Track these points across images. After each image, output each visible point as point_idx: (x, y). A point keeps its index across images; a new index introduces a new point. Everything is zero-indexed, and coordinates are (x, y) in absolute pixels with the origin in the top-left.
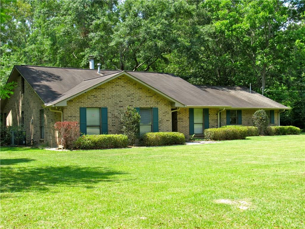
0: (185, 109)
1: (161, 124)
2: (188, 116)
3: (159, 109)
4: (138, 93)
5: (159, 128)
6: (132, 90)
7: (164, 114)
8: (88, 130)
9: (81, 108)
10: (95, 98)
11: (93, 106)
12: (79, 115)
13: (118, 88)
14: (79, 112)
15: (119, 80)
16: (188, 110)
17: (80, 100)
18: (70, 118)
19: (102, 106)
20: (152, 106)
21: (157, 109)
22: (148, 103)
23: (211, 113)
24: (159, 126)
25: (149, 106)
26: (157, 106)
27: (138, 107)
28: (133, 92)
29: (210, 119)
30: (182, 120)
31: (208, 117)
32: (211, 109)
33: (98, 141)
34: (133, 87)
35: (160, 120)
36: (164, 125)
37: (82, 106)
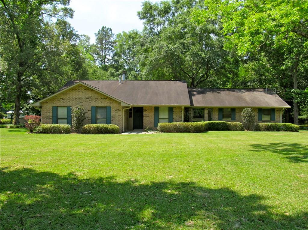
0: (151, 108)
1: (113, 118)
2: (153, 113)
3: (112, 107)
4: (96, 96)
5: (112, 121)
6: (90, 94)
7: (116, 111)
8: (59, 121)
9: (53, 107)
10: (63, 100)
11: (62, 105)
12: (52, 111)
13: (79, 93)
14: (52, 110)
15: (81, 88)
16: (154, 108)
17: (53, 101)
18: (46, 113)
19: (68, 105)
20: (106, 105)
21: (111, 107)
22: (103, 103)
23: (176, 111)
24: (112, 120)
25: (103, 105)
26: (110, 105)
27: (95, 106)
28: (91, 96)
29: (174, 115)
30: (147, 116)
31: (173, 113)
32: (175, 107)
33: (45, 129)
34: (91, 92)
35: (112, 115)
36: (116, 119)
37: (54, 106)
